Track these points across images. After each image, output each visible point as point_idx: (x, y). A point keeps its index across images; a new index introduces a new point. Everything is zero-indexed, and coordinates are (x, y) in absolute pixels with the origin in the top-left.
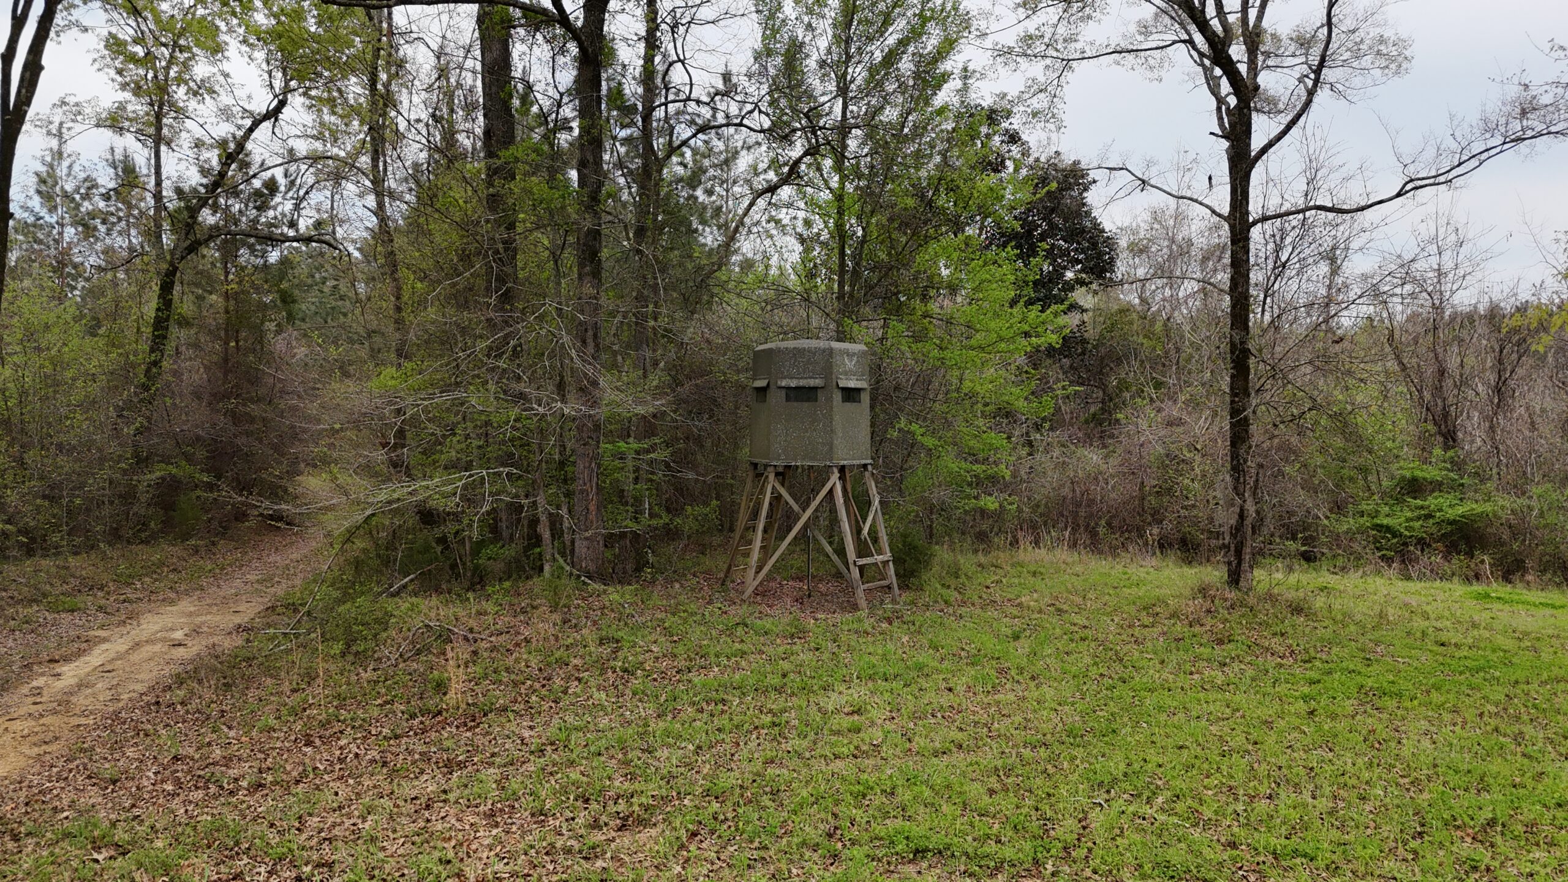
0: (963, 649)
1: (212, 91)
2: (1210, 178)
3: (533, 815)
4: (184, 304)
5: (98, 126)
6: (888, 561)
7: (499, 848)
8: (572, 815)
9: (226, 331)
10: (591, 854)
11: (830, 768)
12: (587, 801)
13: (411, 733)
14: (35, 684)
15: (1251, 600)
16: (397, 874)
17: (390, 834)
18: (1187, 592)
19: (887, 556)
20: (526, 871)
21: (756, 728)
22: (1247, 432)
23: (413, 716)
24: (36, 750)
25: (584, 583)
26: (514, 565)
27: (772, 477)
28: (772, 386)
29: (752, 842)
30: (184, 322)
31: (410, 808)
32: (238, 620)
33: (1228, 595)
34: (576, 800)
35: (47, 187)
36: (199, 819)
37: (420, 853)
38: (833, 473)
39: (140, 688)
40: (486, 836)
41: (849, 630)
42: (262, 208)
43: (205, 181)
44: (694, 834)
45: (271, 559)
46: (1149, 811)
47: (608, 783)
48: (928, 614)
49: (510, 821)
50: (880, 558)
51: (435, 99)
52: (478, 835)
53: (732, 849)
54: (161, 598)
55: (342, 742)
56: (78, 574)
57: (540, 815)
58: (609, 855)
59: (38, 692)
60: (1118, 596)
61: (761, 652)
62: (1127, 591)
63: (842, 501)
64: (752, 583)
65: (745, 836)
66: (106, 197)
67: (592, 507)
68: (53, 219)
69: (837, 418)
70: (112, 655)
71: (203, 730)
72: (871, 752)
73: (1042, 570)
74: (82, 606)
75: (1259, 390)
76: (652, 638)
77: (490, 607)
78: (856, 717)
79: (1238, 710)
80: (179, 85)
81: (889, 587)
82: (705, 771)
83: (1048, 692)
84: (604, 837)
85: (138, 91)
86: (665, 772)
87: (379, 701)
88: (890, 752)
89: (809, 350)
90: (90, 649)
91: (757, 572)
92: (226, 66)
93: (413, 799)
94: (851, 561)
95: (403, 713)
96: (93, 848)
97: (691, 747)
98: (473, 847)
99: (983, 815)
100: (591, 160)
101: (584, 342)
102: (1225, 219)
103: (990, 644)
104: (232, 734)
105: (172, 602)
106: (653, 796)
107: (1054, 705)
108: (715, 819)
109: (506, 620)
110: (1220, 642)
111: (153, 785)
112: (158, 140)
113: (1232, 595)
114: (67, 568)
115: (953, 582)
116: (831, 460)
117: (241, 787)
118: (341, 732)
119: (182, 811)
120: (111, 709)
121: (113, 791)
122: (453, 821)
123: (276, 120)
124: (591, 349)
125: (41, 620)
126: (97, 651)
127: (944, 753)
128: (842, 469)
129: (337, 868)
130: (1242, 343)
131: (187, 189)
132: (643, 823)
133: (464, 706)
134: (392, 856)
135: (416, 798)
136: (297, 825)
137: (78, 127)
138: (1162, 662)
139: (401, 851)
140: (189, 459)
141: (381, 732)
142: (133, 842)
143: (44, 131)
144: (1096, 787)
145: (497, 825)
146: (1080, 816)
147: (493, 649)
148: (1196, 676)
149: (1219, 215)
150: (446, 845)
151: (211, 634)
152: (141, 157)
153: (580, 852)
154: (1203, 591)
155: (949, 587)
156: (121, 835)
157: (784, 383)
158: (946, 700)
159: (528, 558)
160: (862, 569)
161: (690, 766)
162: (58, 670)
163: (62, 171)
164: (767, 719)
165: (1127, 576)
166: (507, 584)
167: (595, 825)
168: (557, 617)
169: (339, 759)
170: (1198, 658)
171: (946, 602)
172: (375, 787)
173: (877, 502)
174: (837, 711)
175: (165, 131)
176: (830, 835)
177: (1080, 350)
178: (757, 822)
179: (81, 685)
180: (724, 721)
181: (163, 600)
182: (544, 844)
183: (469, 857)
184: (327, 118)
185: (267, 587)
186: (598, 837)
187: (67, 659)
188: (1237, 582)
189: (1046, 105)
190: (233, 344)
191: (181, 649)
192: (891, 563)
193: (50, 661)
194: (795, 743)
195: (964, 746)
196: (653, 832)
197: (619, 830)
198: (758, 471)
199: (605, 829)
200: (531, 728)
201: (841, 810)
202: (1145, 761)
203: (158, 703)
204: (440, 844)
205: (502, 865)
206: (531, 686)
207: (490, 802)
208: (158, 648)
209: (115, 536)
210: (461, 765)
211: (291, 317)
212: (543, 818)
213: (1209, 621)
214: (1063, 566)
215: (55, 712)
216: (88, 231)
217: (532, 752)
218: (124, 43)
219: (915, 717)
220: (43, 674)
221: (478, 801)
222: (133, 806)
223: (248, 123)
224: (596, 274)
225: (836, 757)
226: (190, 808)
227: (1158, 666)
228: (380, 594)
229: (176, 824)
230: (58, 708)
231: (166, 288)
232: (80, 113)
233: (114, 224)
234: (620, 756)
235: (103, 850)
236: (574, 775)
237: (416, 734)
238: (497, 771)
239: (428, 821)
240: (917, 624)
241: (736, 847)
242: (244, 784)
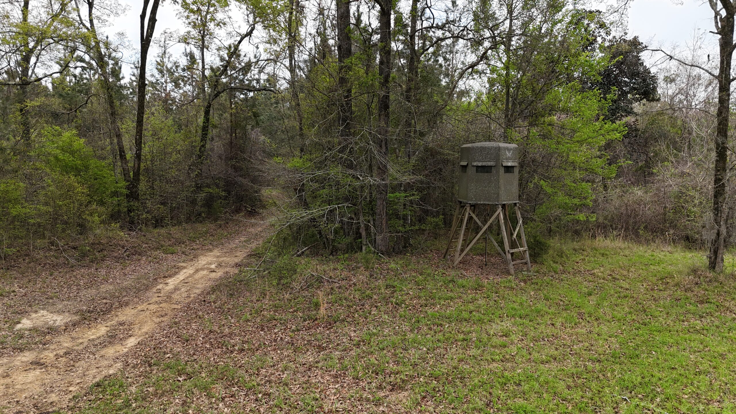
0: (561, 300)
1: (224, 24)
2: (709, 56)
3: (353, 378)
4: (215, 118)
5: (179, 42)
6: (526, 251)
7: (338, 395)
8: (370, 381)
9: (231, 130)
10: (378, 403)
11: (490, 367)
12: (377, 374)
13: (304, 329)
14: (158, 287)
15: (721, 278)
16: (296, 403)
17: (293, 382)
18: (686, 270)
19: (526, 248)
20: (349, 409)
21: (456, 341)
22: (724, 190)
23: (305, 320)
24: (158, 320)
25: (380, 256)
26: (350, 246)
27: (468, 209)
28: (470, 166)
29: (450, 404)
30: (215, 127)
31: (302, 369)
32: (237, 260)
33: (708, 274)
34: (372, 373)
35: (161, 68)
36: (219, 364)
37: (305, 393)
38: (499, 208)
39: (198, 291)
40: (333, 388)
41: (504, 287)
42: (245, 75)
43: (222, 63)
44: (424, 397)
45: (250, 230)
46: (651, 406)
47: (387, 365)
48: (545, 278)
49: (343, 381)
50: (521, 249)
51: (318, 24)
52: (330, 387)
53: (441, 407)
54: (207, 248)
55: (276, 331)
56: (174, 237)
57: (357, 380)
58: (385, 405)
59: (159, 291)
60: (647, 270)
61: (460, 297)
62: (652, 267)
63: (503, 221)
64: (458, 259)
65: (447, 401)
66: (184, 70)
67: (384, 222)
68: (163, 81)
69: (501, 181)
70: (188, 275)
71: (221, 317)
72: (510, 359)
73: (608, 253)
74: (176, 251)
75: (731, 169)
76: (409, 286)
77: (339, 266)
78: (505, 338)
79: (707, 347)
80: (211, 22)
81: (526, 263)
82: (431, 363)
83: (604, 328)
84: (384, 395)
85: (194, 27)
86: (413, 361)
87: (291, 310)
88: (520, 360)
89: (488, 148)
90: (179, 272)
91: (460, 255)
92: (230, 14)
93: (303, 364)
94: (507, 251)
95: (301, 318)
96: (178, 375)
97: (425, 349)
98: (328, 393)
99: (564, 400)
100: (385, 61)
101: (381, 146)
102: (716, 77)
103: (576, 299)
104: (233, 321)
105: (211, 251)
106: (406, 375)
107: (606, 337)
108: (434, 390)
109: (345, 273)
110: (702, 302)
111: (202, 344)
112: (203, 47)
113: (711, 275)
114: (171, 234)
115: (558, 259)
116: (498, 201)
117: (235, 350)
118: (275, 325)
119: (212, 359)
120: (187, 301)
121: (187, 346)
122: (320, 378)
123: (251, 36)
124: (384, 150)
125: (161, 257)
126: (182, 273)
127: (547, 362)
128: (504, 206)
129: (272, 397)
130: (723, 143)
131: (214, 67)
132: (402, 389)
133: (326, 317)
134: (294, 394)
135: (305, 364)
136: (257, 372)
137: (171, 43)
138: (668, 313)
139: (298, 391)
140: (218, 186)
141: (292, 327)
142: (193, 373)
143: (158, 45)
144: (624, 389)
145: (338, 382)
146: (615, 405)
147: (340, 288)
148: (686, 323)
149: (713, 75)
150: (316, 391)
151: (226, 267)
152: (197, 53)
153: (373, 401)
154: (694, 271)
155: (557, 263)
156: (189, 369)
157: (475, 164)
158: (550, 330)
159: (356, 242)
160: (512, 254)
161: (424, 359)
162: (167, 281)
163: (166, 60)
164: (461, 336)
165: (653, 258)
166: (346, 255)
167: (380, 388)
168: (367, 273)
169: (274, 340)
170: (688, 312)
171: (555, 272)
172: (288, 356)
173: (521, 222)
174: (495, 335)
175: (206, 42)
176: (488, 405)
177: (634, 135)
178: (453, 394)
179: (176, 289)
180: (440, 336)
181: (207, 249)
182: (358, 395)
183: (326, 398)
184: (272, 33)
185: (249, 244)
186: (381, 394)
187: (170, 276)
188: (714, 268)
189: (617, 19)
190: (234, 135)
191: (214, 274)
192: (527, 252)
193: (164, 277)
194: (473, 352)
195: (557, 359)
196: (406, 394)
197: (391, 391)
198: (462, 205)
199: (384, 390)
200: (355, 331)
201: (495, 392)
202: (652, 375)
203: (204, 301)
204: (314, 390)
205: (339, 404)
206: (356, 309)
207: (335, 370)
208: (205, 272)
209: (188, 220)
210: (324, 349)
211: (257, 124)
212: (358, 381)
213: (696, 289)
214: (619, 250)
215: (166, 302)
216: (177, 86)
217: (354, 345)
218: (189, 4)
219: (535, 340)
220: (161, 283)
221: (330, 369)
222: (194, 354)
223: (239, 39)
224: (387, 115)
225: (493, 360)
226: (216, 357)
227: (665, 316)
228: (293, 255)
229: (209, 365)
230: (167, 300)
231: (207, 113)
232: (172, 37)
233: (186, 81)
234: (393, 351)
235: (182, 376)
236: (373, 360)
237: (306, 330)
238: (339, 353)
239: (309, 377)
240: (539, 284)
241: (443, 406)
242: (237, 348)
